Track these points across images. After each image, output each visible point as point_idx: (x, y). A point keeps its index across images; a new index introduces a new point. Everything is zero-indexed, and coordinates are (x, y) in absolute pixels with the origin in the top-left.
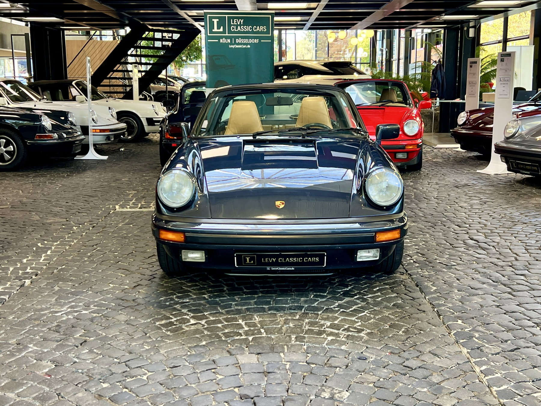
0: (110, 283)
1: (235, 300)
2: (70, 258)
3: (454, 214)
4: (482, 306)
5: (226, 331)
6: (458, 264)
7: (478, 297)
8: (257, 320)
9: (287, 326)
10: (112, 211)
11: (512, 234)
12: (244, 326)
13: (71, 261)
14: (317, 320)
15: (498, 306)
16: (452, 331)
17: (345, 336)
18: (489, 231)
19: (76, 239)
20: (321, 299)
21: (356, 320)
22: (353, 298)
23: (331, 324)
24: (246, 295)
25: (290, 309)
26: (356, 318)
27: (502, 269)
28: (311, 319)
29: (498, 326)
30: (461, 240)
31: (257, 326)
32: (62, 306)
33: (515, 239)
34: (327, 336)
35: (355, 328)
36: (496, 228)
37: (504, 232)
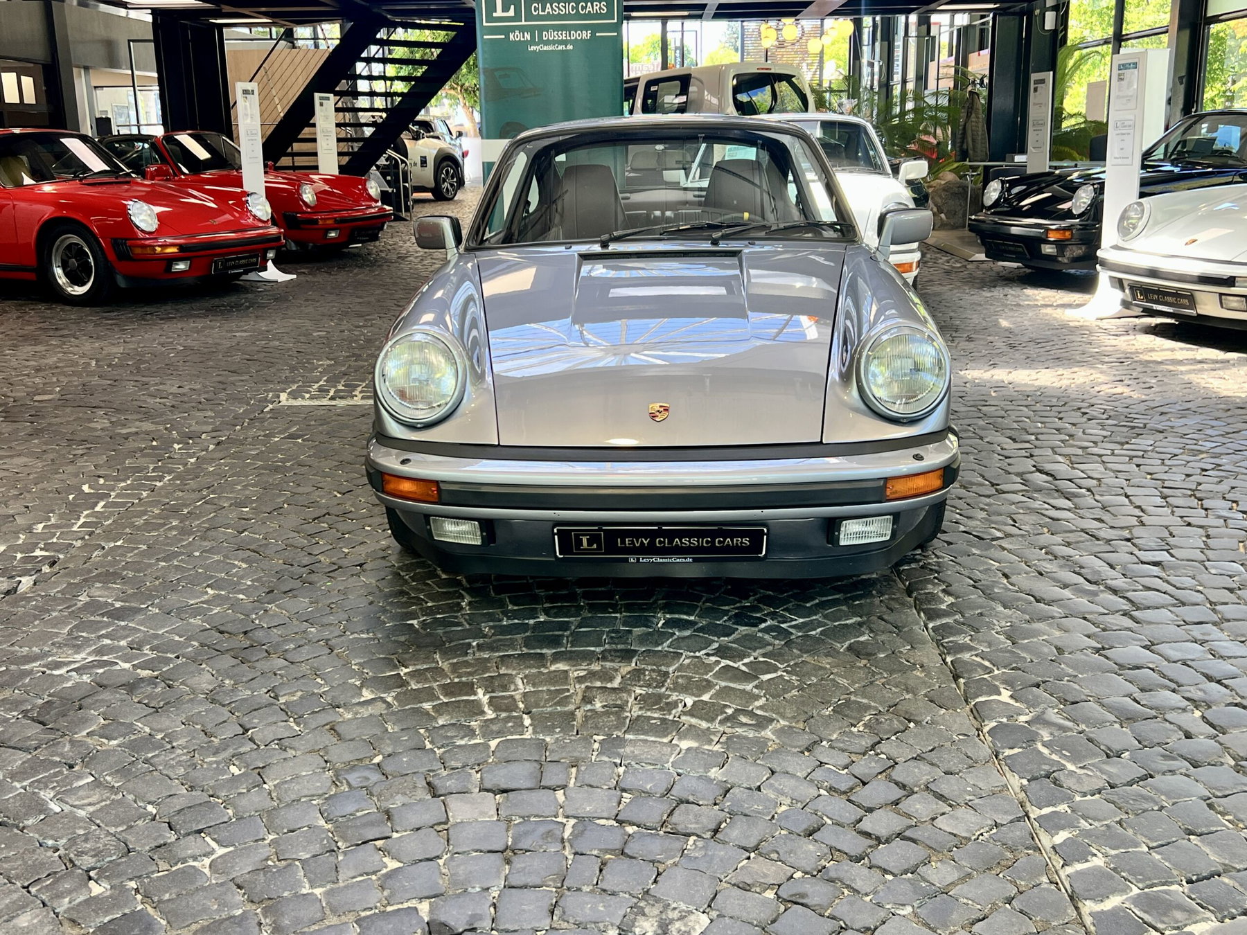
0: (208, 586)
1: (479, 634)
2: (140, 522)
3: (1003, 409)
4: (1060, 650)
5: (441, 722)
6: (1008, 535)
7: (1050, 625)
8: (521, 691)
9: (589, 707)
10: (271, 406)
11: (1131, 458)
12: (486, 709)
13: (139, 528)
14: (663, 689)
15: (1097, 651)
16: (986, 723)
17: (724, 739)
18: (1080, 452)
19: (169, 473)
20: (679, 631)
21: (756, 691)
22: (756, 629)
23: (695, 702)
24: (509, 618)
25: (604, 659)
26: (756, 687)
27: (1109, 548)
28: (649, 686)
29: (1096, 706)
30: (1017, 474)
31: (516, 708)
32: (78, 649)
33: (1137, 469)
34: (680, 739)
35: (751, 714)
36: (1095, 443)
37: (1113, 454)
